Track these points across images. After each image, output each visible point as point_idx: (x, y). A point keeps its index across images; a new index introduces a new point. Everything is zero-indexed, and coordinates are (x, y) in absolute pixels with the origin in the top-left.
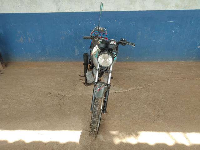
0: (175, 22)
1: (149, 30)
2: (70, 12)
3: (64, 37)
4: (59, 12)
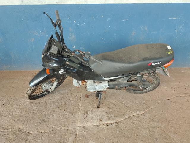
0: (179, 19)
1: (146, 29)
2: (39, 4)
3: (33, 39)
4: (23, 4)
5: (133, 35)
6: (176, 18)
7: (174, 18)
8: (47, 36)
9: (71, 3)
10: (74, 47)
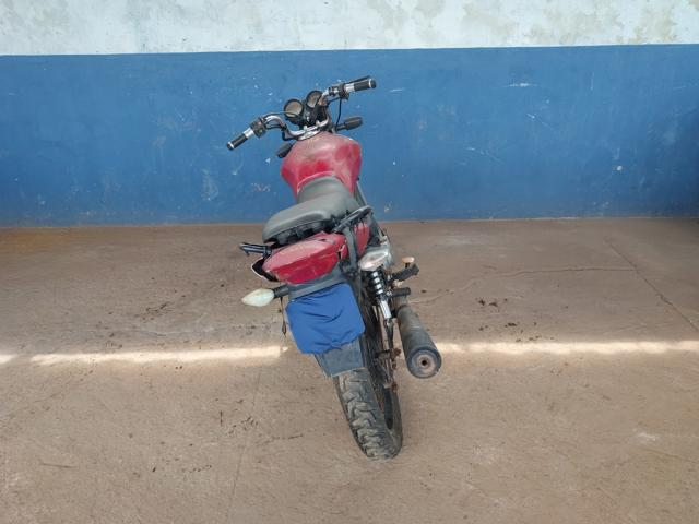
0: (535, 85)
2: (184, 51)
3: (164, 138)
4: (146, 52)
5: (421, 127)
6: (526, 85)
7: (522, 85)
8: (199, 130)
9: (262, 50)
10: (268, 160)
